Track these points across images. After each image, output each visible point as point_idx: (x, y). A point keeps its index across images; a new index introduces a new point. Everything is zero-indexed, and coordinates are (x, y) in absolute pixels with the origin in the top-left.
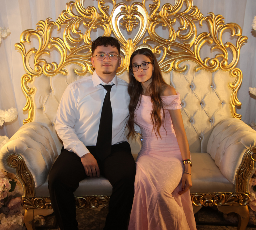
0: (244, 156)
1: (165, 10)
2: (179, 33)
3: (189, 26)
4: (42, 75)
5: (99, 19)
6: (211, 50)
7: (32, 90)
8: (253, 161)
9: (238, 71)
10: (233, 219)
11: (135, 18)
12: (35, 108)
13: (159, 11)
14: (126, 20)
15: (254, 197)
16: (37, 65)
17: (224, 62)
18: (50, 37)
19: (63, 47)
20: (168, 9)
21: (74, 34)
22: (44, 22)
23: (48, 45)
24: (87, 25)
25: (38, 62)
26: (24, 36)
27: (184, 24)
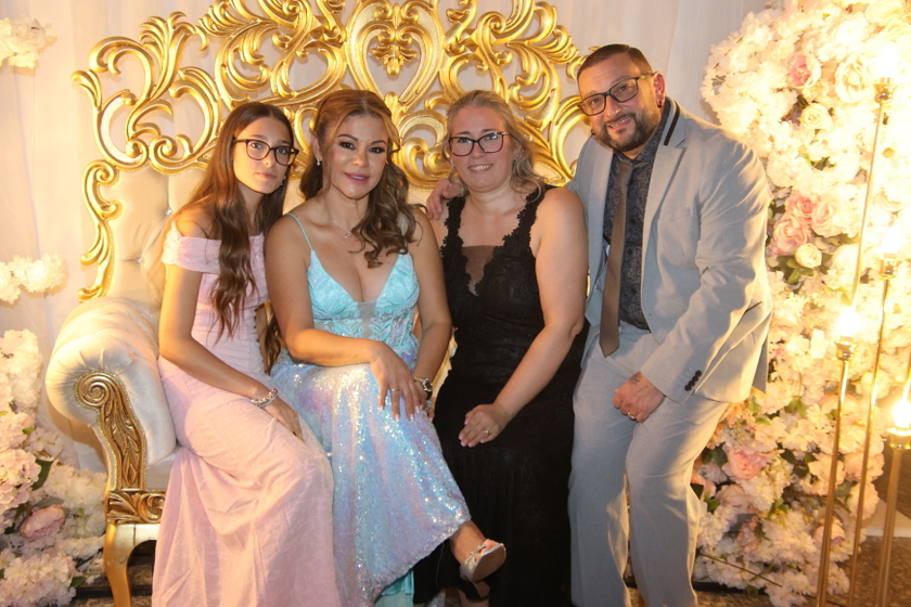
1: (488, 30)
2: (518, 91)
3: (544, 75)
4: (144, 169)
5: (317, 32)
7: (113, 208)
11: (410, 41)
12: (117, 257)
13: (474, 27)
14: (387, 42)
16: (133, 138)
18: (177, 66)
19: (213, 96)
21: (245, 64)
22: (164, 21)
23: (169, 85)
24: (283, 45)
25: (138, 130)
26: (101, 54)
27: (530, 70)
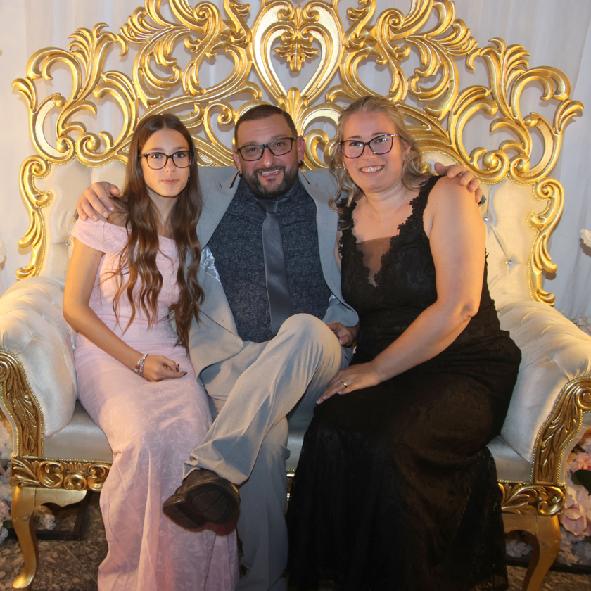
1: (387, 26)
2: (417, 83)
3: (442, 67)
4: (72, 162)
5: (224, 35)
6: (491, 130)
7: (45, 197)
8: (581, 408)
9: (554, 186)
10: (515, 549)
11: (311, 39)
12: (48, 240)
13: (371, 25)
14: (290, 42)
15: (574, 498)
16: (62, 135)
17: (520, 162)
18: (100, 70)
19: (131, 96)
20: (394, 23)
21: (160, 66)
22: (89, 32)
23: (94, 88)
24: (194, 48)
25: (67, 128)
26: (38, 63)
27: (429, 62)
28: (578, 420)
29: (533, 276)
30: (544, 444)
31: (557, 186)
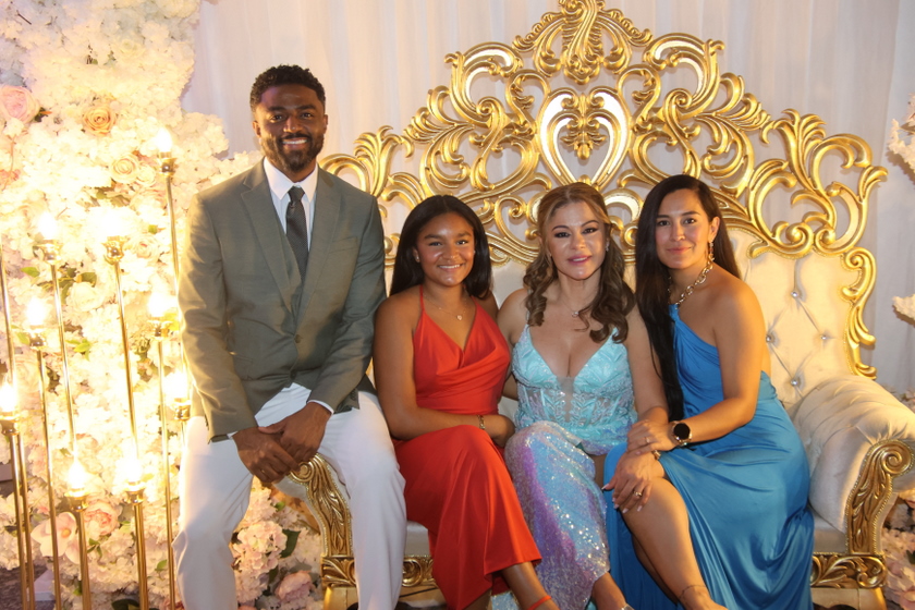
0: (864, 462)
1: (674, 107)
2: (710, 161)
3: (735, 143)
5: (510, 127)
6: (792, 202)
8: (888, 473)
9: (863, 256)
11: (598, 126)
13: (658, 106)
14: (576, 129)
15: (912, 579)
17: (826, 233)
18: (387, 173)
20: (681, 103)
21: (445, 164)
22: (374, 136)
23: (382, 191)
24: (480, 144)
27: (720, 139)
28: (886, 485)
29: (850, 350)
30: (856, 511)
31: (867, 256)
